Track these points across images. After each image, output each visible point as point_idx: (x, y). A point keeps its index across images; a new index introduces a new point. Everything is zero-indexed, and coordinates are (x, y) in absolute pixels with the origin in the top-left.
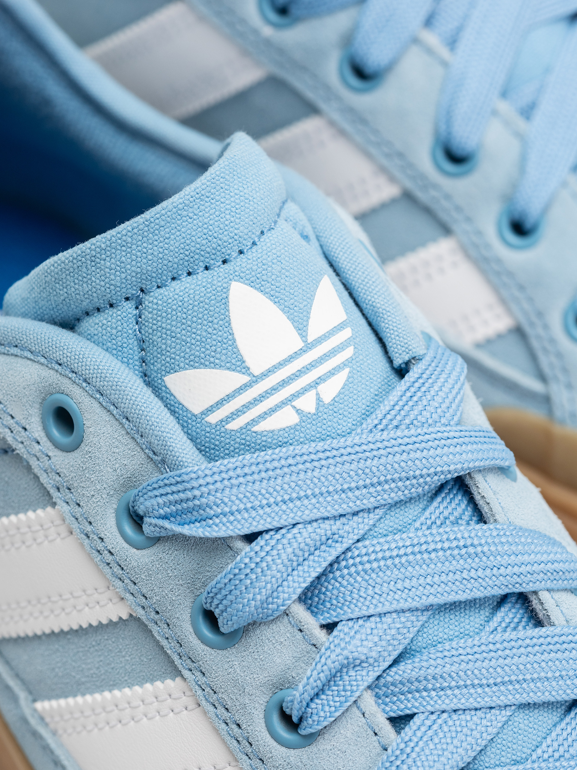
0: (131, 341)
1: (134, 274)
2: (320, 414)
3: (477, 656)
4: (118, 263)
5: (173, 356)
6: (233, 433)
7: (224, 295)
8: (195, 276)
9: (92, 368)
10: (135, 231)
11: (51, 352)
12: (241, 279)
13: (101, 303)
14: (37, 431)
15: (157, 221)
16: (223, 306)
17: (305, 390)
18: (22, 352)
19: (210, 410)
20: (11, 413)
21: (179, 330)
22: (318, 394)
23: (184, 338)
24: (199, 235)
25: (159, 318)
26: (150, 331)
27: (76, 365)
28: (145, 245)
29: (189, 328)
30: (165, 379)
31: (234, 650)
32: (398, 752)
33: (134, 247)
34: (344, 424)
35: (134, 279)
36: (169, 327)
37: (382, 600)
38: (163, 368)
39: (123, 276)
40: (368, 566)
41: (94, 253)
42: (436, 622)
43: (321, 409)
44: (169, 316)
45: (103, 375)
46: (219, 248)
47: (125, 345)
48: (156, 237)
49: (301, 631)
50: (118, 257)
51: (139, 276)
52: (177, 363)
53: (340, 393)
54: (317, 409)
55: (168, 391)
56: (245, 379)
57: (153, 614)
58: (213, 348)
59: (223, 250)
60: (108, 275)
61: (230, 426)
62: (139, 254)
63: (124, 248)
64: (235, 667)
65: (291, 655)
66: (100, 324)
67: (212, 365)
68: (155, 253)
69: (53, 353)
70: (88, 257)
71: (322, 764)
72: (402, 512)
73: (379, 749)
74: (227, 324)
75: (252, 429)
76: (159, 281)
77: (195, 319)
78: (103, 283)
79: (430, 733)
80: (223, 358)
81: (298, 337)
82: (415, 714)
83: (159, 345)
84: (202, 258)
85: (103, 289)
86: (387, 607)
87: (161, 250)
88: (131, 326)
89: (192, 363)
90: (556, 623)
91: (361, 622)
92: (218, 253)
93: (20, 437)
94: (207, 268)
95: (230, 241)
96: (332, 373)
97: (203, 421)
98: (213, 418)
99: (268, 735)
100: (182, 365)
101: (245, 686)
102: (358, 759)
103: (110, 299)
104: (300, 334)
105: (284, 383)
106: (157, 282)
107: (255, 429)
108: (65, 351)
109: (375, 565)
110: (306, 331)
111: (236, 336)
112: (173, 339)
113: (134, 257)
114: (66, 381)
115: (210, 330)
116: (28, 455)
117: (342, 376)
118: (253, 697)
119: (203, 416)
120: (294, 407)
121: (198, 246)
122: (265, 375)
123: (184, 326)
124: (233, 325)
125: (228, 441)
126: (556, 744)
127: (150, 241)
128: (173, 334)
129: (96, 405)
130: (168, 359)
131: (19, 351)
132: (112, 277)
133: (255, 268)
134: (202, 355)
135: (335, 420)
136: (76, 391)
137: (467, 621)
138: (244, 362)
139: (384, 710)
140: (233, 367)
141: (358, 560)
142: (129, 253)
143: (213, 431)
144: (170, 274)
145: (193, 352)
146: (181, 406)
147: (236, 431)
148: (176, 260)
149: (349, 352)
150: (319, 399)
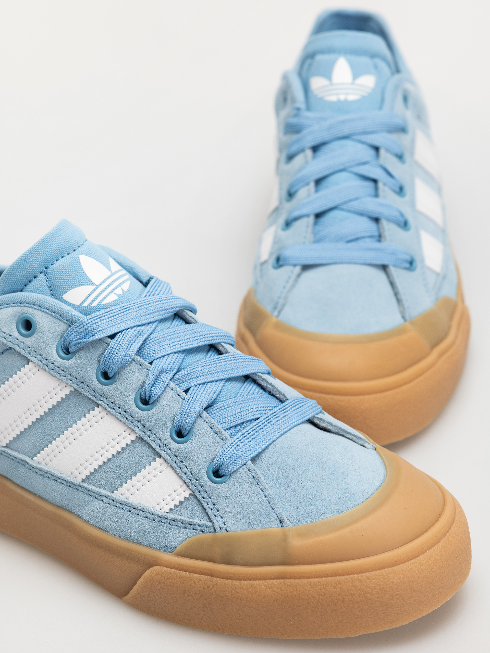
0: (46, 288)
1: (42, 261)
2: (124, 295)
4: (35, 258)
5: (64, 287)
6: (94, 307)
7: (78, 260)
8: (65, 257)
9: (35, 298)
10: (39, 245)
11: (16, 300)
12: (82, 254)
13: (32, 278)
14: (16, 335)
15: (46, 240)
16: (79, 264)
17: (116, 287)
18: (3, 306)
19: (84, 301)
20: (4, 331)
21: (64, 276)
22: (121, 288)
23: (67, 279)
24: (63, 242)
25: (56, 275)
26: (53, 281)
27: (28, 300)
28: (44, 249)
29: (68, 275)
30: (63, 297)
31: (117, 382)
33: (40, 251)
34: (134, 297)
35: (42, 263)
36: (60, 276)
37: (166, 350)
38: (61, 293)
39: (38, 263)
40: (157, 341)
41: (25, 258)
42: (188, 358)
43: (124, 293)
44: (59, 272)
45: (40, 299)
46: (71, 246)
47: (44, 290)
48: (47, 245)
49: (141, 365)
50: (35, 256)
51: (44, 261)
52: (67, 289)
53: (129, 288)
54: (123, 293)
55: (65, 301)
56: (94, 287)
57: (80, 384)
58: (79, 279)
59: (73, 246)
60: (32, 264)
61: (93, 305)
62: (42, 253)
63: (36, 252)
64: (119, 388)
65: (139, 375)
66: (32, 286)
67: (80, 285)
68: (49, 251)
69: (17, 300)
70: (23, 260)
71: (162, 412)
72: (163, 325)
73: (182, 400)
74: (82, 270)
75: (101, 304)
76: (52, 262)
77: (69, 271)
78: (31, 268)
80: (84, 281)
81: (109, 271)
82: (190, 388)
83: (58, 285)
84: (66, 250)
85: (31, 270)
86: (169, 352)
87: (50, 250)
88: (45, 282)
89: (72, 287)
90: (230, 352)
91: (161, 359)
92: (71, 248)
93: (9, 339)
94: (68, 254)
95: (74, 243)
96: (124, 282)
97: (82, 307)
98: (85, 304)
99: (138, 409)
100: (69, 289)
101: (125, 393)
102: (174, 406)
103: (34, 274)
104: (109, 270)
105: (108, 286)
106: (51, 263)
107: (102, 303)
108: (22, 297)
109: (160, 340)
110: (111, 269)
111: (86, 273)
112: (63, 281)
113: (41, 255)
114: (25, 308)
115: (76, 273)
116: (14, 346)
117: (128, 283)
118: (129, 396)
119: (82, 305)
120: (114, 293)
121: (63, 246)
122: (101, 284)
123: (66, 275)
124: (84, 269)
125: (93, 311)
127: (46, 247)
128: (63, 279)
129: (39, 312)
130: (63, 289)
131: (2, 306)
132: (34, 264)
133: (86, 250)
134: (76, 283)
135: (130, 296)
136: (30, 310)
137: (199, 357)
138: (92, 281)
139: (179, 388)
140: (88, 284)
141: (153, 339)
142: (38, 254)
143: (87, 309)
144: (55, 258)
145: (72, 283)
146: (72, 305)
147: (96, 306)
148: (57, 252)
149: (127, 276)
150: (122, 290)
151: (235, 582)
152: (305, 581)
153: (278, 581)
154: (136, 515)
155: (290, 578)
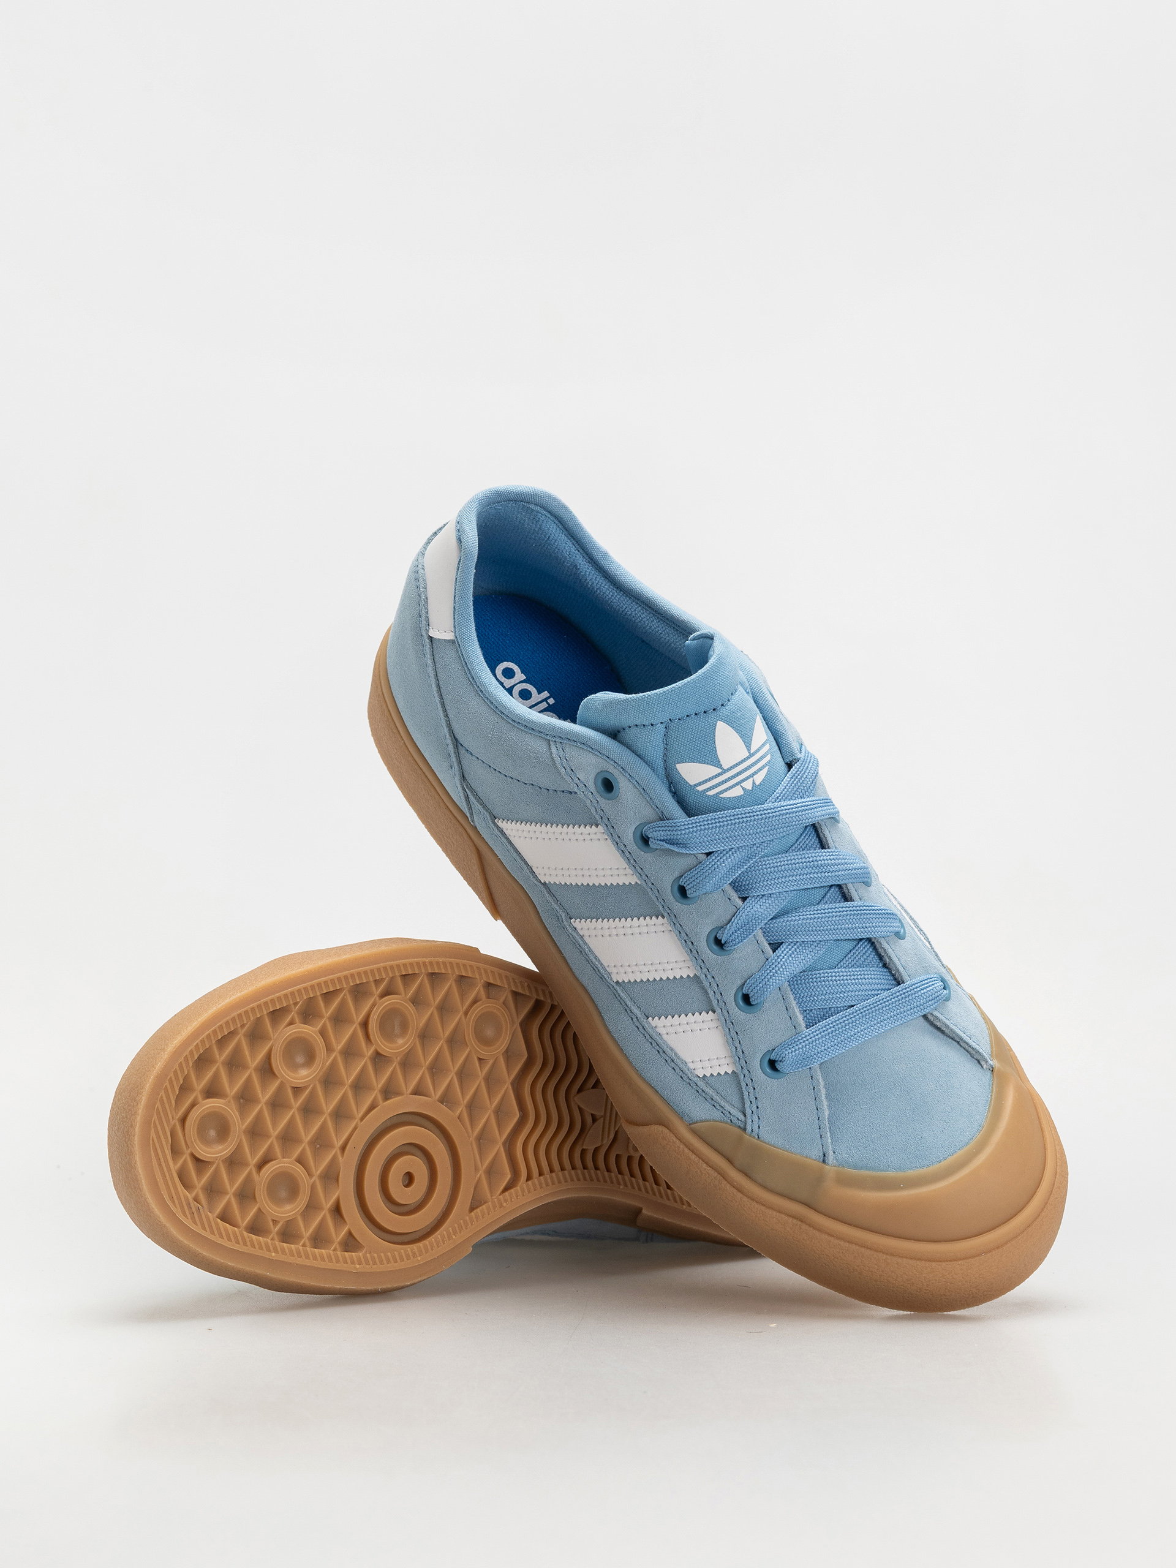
0: (660, 744)
1: (668, 713)
2: (753, 791)
3: (815, 915)
4: (661, 706)
5: (681, 755)
6: (709, 797)
7: (713, 727)
8: (699, 716)
10: (673, 692)
12: (722, 720)
14: (592, 788)
15: (684, 688)
16: (712, 733)
17: (747, 779)
20: (578, 776)
21: (688, 743)
22: (753, 780)
23: (690, 747)
24: (704, 696)
25: (678, 735)
26: (672, 741)
29: (694, 742)
30: (677, 765)
31: (692, 907)
32: (774, 961)
34: (763, 797)
36: (683, 741)
37: (771, 887)
38: (676, 760)
44: (684, 735)
46: (712, 703)
49: (729, 899)
51: (670, 713)
52: (683, 758)
53: (763, 780)
54: (752, 788)
55: (677, 771)
56: (720, 771)
57: (650, 884)
58: (705, 753)
59: (714, 704)
61: (708, 793)
64: (693, 914)
67: (703, 762)
73: (764, 959)
74: (713, 742)
75: (719, 797)
76: (680, 717)
77: (697, 738)
79: (790, 952)
80: (709, 759)
81: (747, 750)
82: (783, 943)
83: (676, 749)
84: (704, 708)
86: (773, 891)
87: (684, 702)
88: (662, 736)
89: (691, 760)
91: (760, 897)
92: (711, 705)
93: (582, 789)
94: (706, 713)
95: (718, 699)
96: (760, 769)
97: (695, 790)
98: (700, 788)
99: (708, 950)
100: (685, 760)
101: (698, 924)
103: (652, 722)
105: (737, 774)
107: (721, 796)
110: (750, 747)
112: (684, 748)
113: (670, 705)
114: (611, 767)
115: (705, 744)
116: (586, 799)
117: (765, 771)
118: (703, 929)
119: (695, 787)
120: (741, 786)
122: (729, 769)
123: (691, 741)
124: (717, 743)
126: (850, 960)
127: (680, 697)
128: (685, 745)
130: (678, 756)
132: (657, 713)
133: (729, 714)
134: (699, 756)
136: (616, 772)
138: (719, 761)
139: (767, 940)
140: (714, 764)
142: (668, 702)
144: (686, 713)
145: (692, 754)
146: (683, 780)
147: (712, 796)
148: (690, 707)
149: (768, 758)
150: (754, 783)
151: (745, 1199)
152: (825, 1237)
153: (795, 1221)
154: (664, 1061)
155: (810, 1225)
